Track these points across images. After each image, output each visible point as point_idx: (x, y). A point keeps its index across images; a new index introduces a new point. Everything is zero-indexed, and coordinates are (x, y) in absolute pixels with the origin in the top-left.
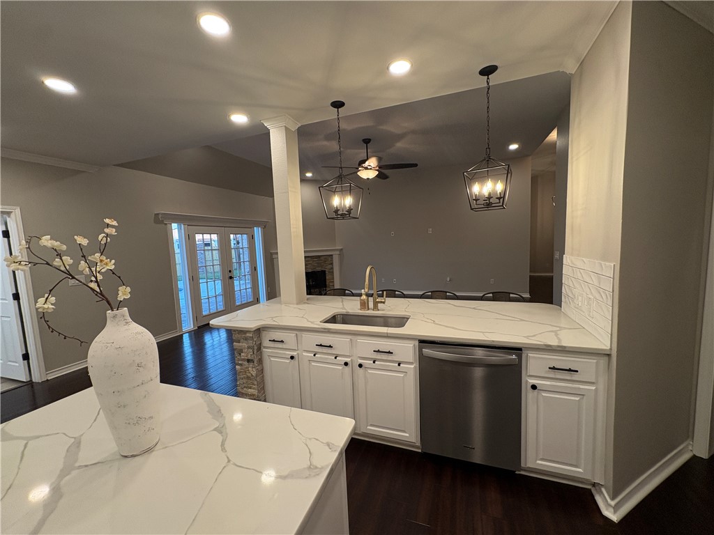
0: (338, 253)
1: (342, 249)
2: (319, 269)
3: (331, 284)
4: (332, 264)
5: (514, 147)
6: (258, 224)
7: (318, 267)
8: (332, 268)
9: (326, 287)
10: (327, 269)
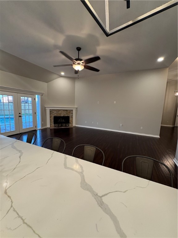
0: (75, 109)
1: (77, 108)
2: (66, 115)
3: (71, 122)
4: (72, 114)
5: (161, 59)
6: (38, 94)
7: (66, 114)
8: (72, 116)
9: (69, 123)
10: (70, 115)
